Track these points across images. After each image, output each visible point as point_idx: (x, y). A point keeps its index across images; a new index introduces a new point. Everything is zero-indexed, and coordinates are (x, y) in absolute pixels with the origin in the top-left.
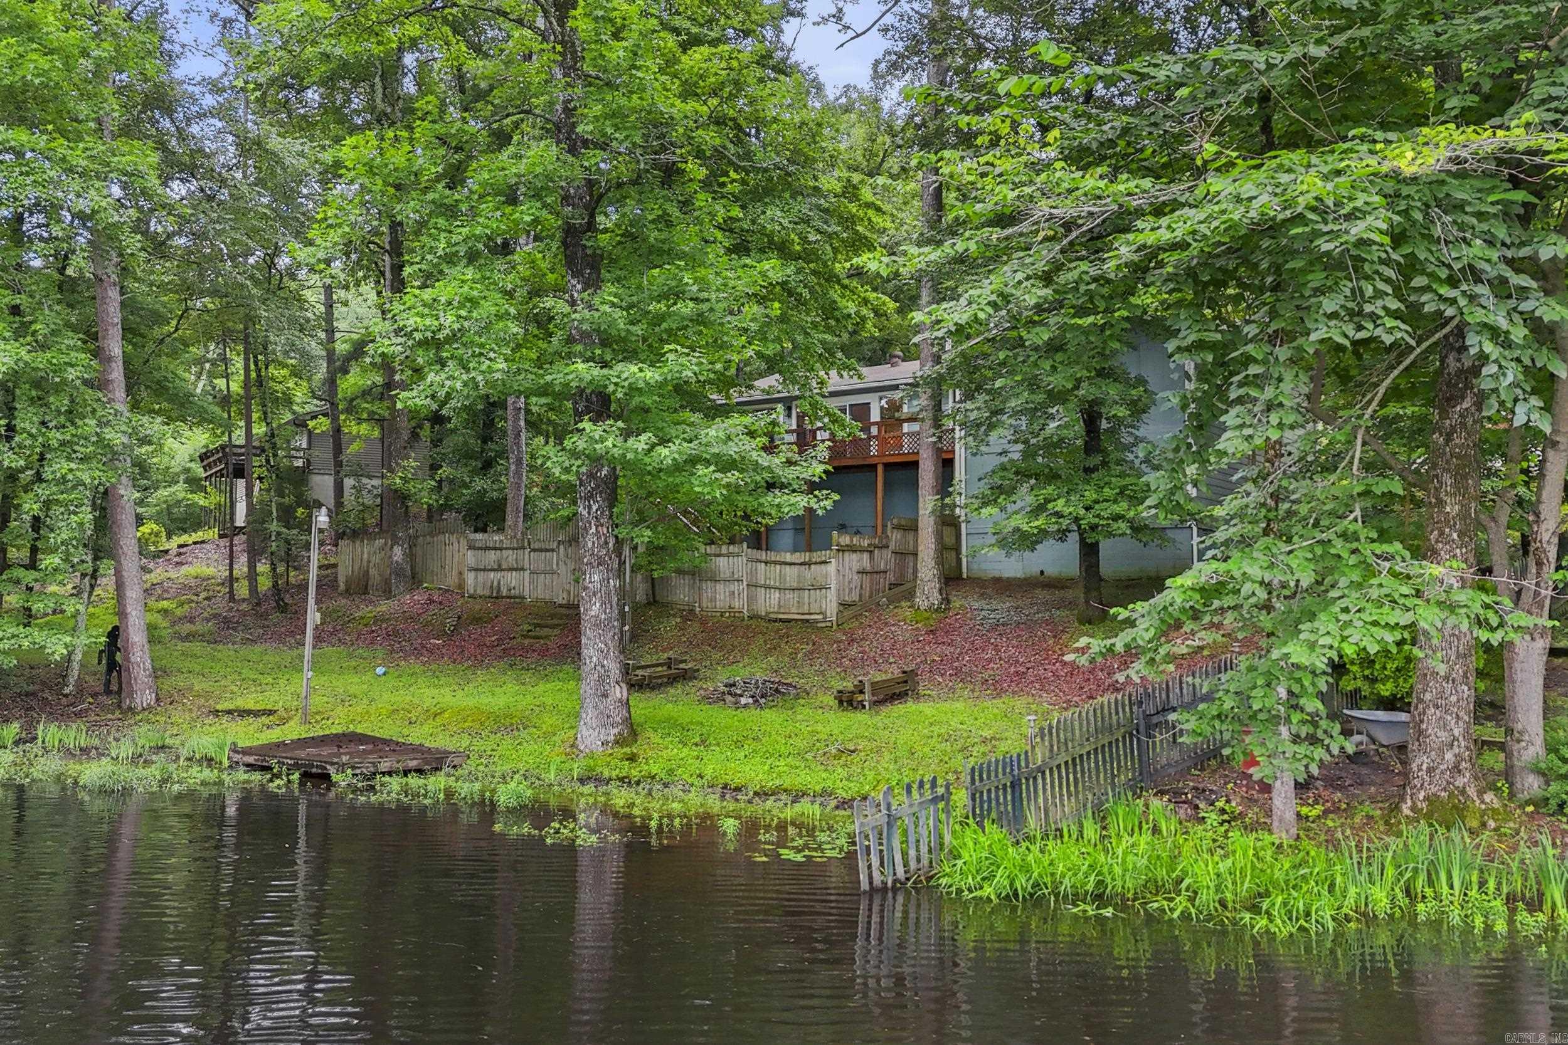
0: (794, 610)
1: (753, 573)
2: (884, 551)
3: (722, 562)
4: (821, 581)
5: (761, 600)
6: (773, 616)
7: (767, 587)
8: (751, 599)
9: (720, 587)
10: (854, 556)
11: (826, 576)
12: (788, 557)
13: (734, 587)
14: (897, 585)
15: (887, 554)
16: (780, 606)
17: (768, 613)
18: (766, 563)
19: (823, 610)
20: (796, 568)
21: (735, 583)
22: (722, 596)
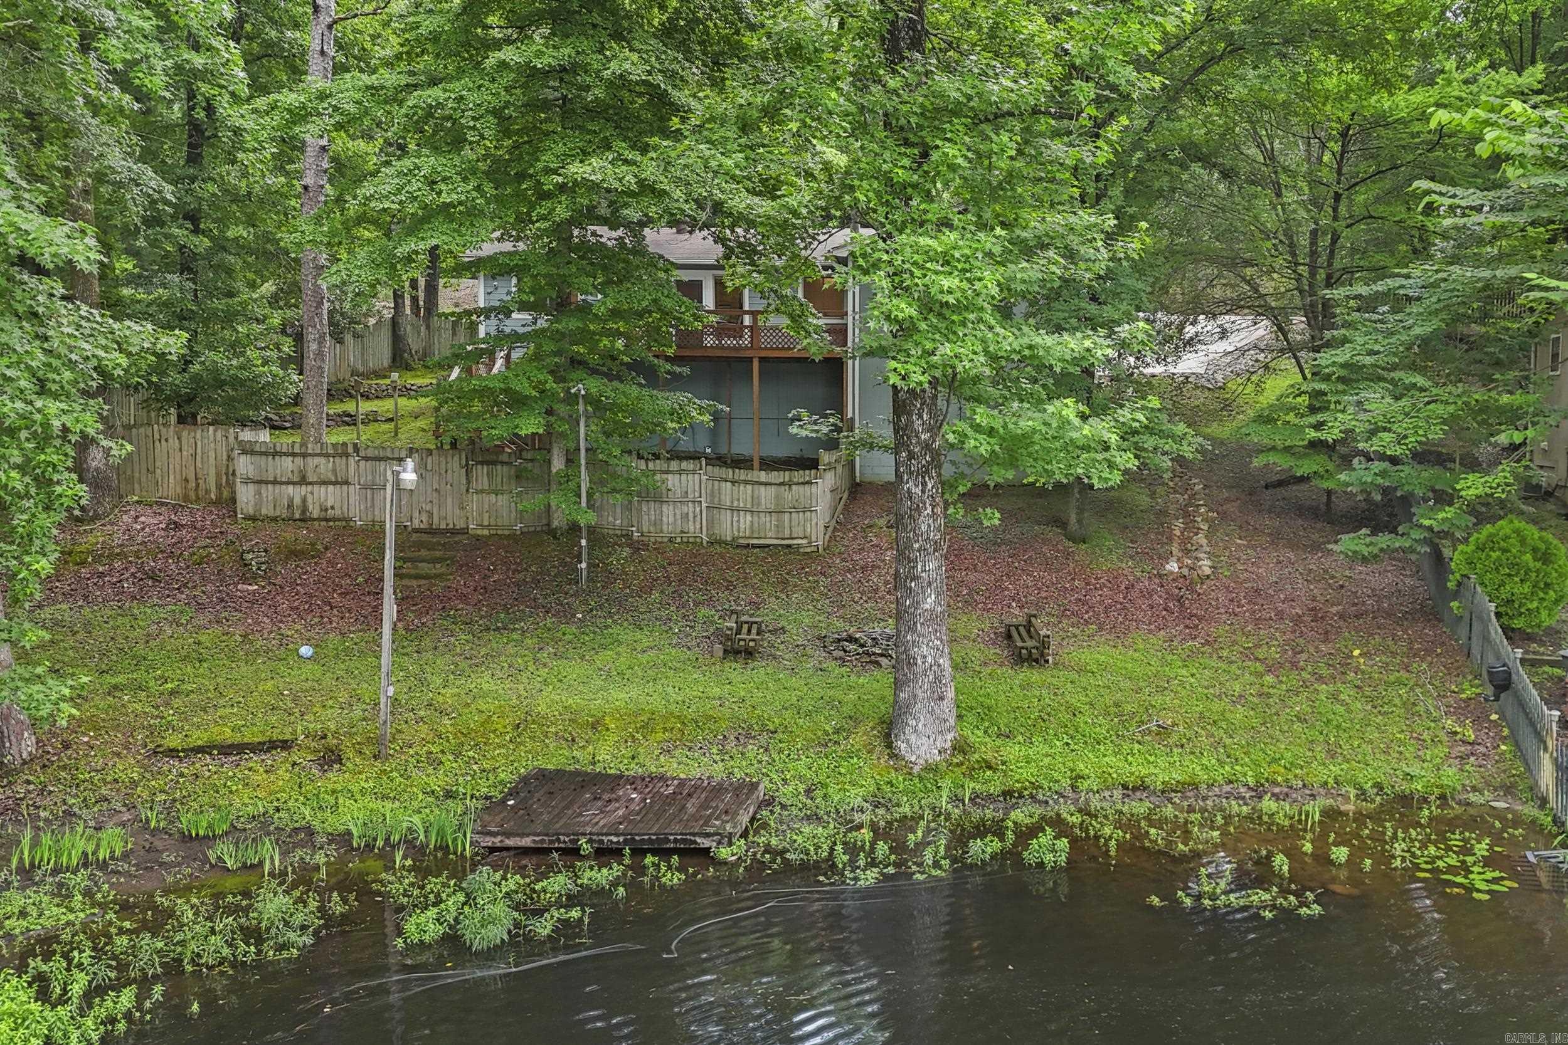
0: (770, 535)
1: (715, 493)
3: (672, 480)
4: (804, 503)
5: (726, 525)
6: (741, 541)
7: (734, 509)
8: (712, 523)
9: (668, 509)
10: (830, 474)
11: (811, 497)
12: (763, 477)
13: (688, 508)
16: (752, 530)
17: (735, 538)
18: (733, 482)
19: (808, 534)
20: (774, 488)
21: (690, 504)
22: (671, 519)
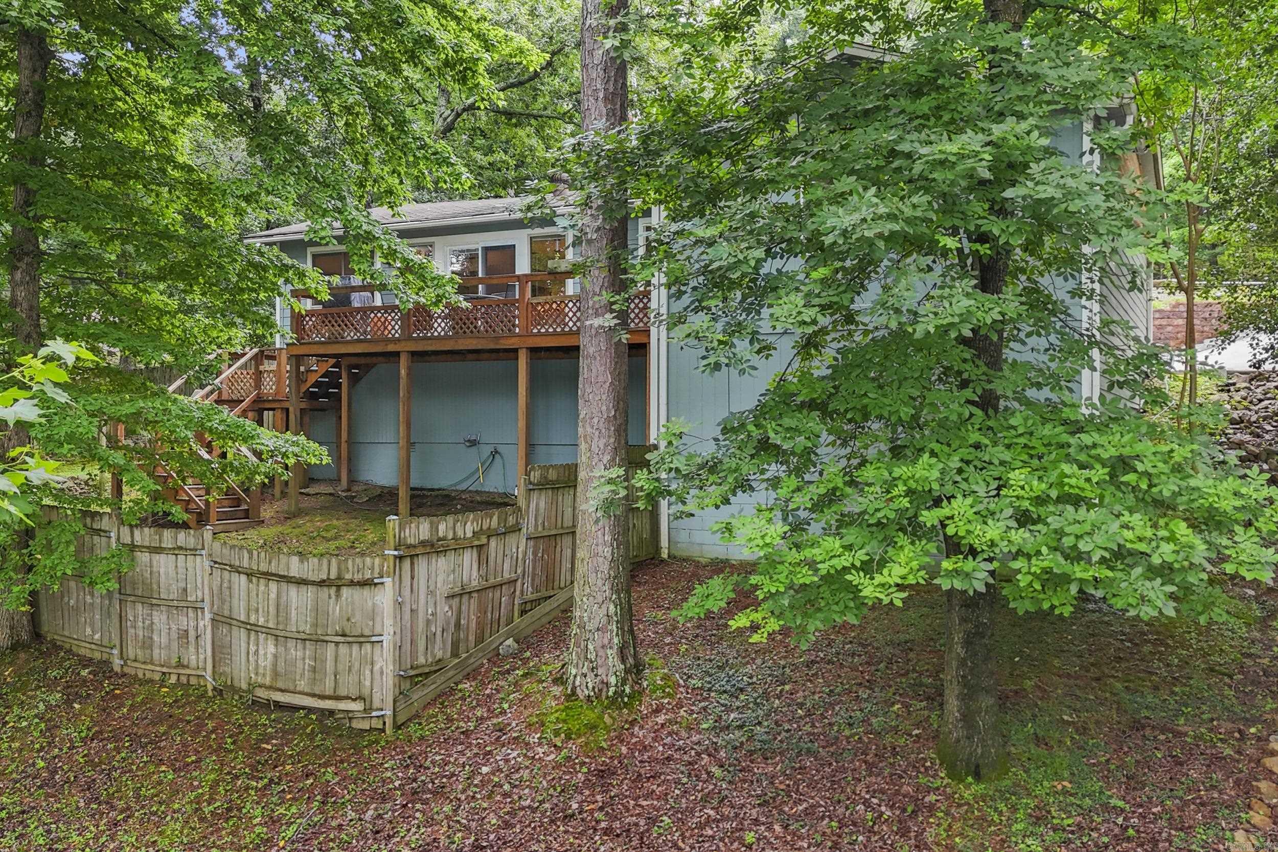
0: (302, 685)
1: (223, 594)
2: (512, 539)
3: (164, 564)
4: (360, 624)
5: (239, 658)
6: (262, 694)
7: (251, 628)
8: (220, 651)
9: (159, 618)
10: (442, 564)
11: (373, 615)
12: (295, 567)
13: (185, 621)
14: (538, 602)
15: (519, 545)
16: (276, 674)
17: (252, 687)
18: (249, 575)
19: (366, 692)
20: (312, 590)
21: (191, 614)
22: (164, 640)
